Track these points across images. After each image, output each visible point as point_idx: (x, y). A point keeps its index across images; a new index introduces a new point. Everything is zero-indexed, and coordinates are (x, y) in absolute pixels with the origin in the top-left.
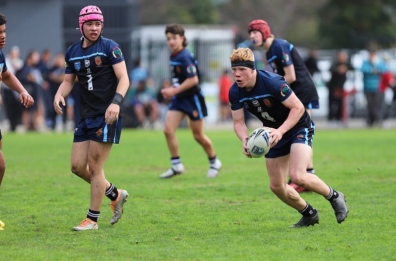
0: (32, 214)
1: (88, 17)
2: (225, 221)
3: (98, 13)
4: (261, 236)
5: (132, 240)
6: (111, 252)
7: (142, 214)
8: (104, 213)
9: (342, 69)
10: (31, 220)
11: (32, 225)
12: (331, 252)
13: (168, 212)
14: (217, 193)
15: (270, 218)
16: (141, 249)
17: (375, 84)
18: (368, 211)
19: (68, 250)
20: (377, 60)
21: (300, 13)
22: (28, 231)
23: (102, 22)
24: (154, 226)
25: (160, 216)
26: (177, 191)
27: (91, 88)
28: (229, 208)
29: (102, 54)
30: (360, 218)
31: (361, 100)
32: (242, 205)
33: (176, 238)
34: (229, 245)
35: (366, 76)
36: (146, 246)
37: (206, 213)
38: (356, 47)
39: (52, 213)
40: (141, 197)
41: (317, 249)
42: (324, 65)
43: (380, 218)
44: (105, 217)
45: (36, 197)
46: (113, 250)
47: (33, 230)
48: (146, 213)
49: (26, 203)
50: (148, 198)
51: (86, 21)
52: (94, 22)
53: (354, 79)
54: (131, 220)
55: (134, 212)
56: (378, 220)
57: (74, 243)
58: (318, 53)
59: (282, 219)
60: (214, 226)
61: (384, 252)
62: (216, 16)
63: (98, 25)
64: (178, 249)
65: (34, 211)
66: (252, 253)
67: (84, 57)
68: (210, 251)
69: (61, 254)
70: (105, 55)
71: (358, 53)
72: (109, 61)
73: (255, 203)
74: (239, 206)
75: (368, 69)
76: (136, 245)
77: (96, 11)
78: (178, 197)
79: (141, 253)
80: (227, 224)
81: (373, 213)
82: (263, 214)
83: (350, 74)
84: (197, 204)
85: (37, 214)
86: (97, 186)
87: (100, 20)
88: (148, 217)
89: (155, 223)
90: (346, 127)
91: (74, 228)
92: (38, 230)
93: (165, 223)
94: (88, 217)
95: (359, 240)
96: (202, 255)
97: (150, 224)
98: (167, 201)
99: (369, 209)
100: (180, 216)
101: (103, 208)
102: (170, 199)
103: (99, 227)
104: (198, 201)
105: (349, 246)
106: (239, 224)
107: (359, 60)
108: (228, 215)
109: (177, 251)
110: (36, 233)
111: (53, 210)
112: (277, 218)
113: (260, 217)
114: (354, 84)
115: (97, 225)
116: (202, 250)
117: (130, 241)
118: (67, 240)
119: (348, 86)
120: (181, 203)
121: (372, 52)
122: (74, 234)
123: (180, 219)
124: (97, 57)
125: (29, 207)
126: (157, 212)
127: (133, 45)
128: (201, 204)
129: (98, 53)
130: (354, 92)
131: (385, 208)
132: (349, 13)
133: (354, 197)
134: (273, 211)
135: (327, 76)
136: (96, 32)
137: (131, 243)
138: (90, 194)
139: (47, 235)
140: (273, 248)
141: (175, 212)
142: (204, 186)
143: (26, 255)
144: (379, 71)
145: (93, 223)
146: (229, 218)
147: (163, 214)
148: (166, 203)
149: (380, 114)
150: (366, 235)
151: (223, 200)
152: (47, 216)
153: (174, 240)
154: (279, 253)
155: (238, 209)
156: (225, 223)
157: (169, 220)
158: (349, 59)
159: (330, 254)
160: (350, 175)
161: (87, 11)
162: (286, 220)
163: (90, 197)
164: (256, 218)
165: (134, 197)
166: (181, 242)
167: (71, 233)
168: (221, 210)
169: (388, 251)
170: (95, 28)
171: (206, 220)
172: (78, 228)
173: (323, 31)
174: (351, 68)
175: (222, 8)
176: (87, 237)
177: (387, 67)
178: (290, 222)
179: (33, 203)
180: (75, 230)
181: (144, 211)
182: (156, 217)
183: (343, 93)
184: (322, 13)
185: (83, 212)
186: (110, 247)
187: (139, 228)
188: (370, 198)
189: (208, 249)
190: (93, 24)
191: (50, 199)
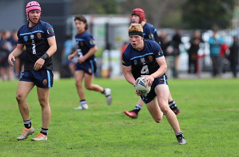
0: (6, 131)
1: (32, 8)
2: (125, 135)
3: (37, 6)
4: (147, 144)
5: (68, 147)
6: (56, 154)
7: (74, 130)
8: (51, 130)
9: (197, 42)
10: (6, 134)
11: (7, 137)
12: (190, 154)
13: (90, 129)
14: (121, 118)
15: (153, 133)
16: (74, 152)
17: (217, 51)
18: (213, 129)
19: (29, 153)
20: (218, 36)
21: (171, 7)
22: (4, 141)
23: (40, 11)
24: (81, 138)
25: (85, 132)
26: (96, 117)
27: (34, 53)
28: (128, 127)
29: (41, 31)
30: (208, 133)
31: (208, 61)
32: (135, 125)
33: (95, 145)
34: (128, 150)
35: (212, 46)
36: (77, 150)
37: (114, 130)
38: (205, 28)
39: (19, 130)
40: (74, 120)
41: (182, 152)
42: (186, 40)
43: (220, 133)
44: (52, 132)
45: (9, 120)
46: (56, 152)
47: (7, 141)
48: (77, 130)
49: (3, 123)
50: (77, 121)
51: (30, 11)
52: (35, 11)
53: (204, 48)
54: (67, 134)
55: (69, 130)
56: (219, 134)
57: (32, 148)
58: (181, 32)
59: (160, 134)
60: (119, 138)
61: (223, 154)
62: (119, 9)
63: (38, 13)
64: (96, 152)
65: (8, 129)
66: (142, 155)
67: (30, 33)
68: (116, 154)
69: (25, 155)
70: (43, 32)
71: (207, 32)
72: (46, 36)
73: (144, 124)
74: (134, 126)
75: (213, 42)
76: (71, 150)
77: (36, 4)
78: (96, 120)
79: (74, 155)
80: (126, 137)
81: (216, 130)
82: (149, 131)
83: (201, 45)
84: (108, 124)
85: (9, 130)
86: (46, 114)
87: (39, 10)
88: (78, 133)
89: (82, 136)
90: (199, 78)
91: (33, 139)
92: (10, 141)
93: (88, 136)
94: (41, 132)
95: (208, 146)
96: (111, 156)
97: (79, 137)
98: (89, 123)
99: (214, 128)
100: (97, 132)
101: (50, 127)
102: (91, 121)
103: (48, 139)
104: (109, 123)
105: (202, 151)
106: (134, 137)
107: (207, 36)
108: (127, 131)
109: (96, 153)
110: (9, 142)
111: (20, 128)
112: (157, 133)
113: (147, 132)
114: (204, 51)
115: (46, 137)
116: (111, 153)
117: (67, 147)
118: (28, 147)
119: (200, 52)
120: (98, 124)
121: (215, 31)
122: (32, 143)
123: (97, 134)
124: (38, 33)
125: (5, 126)
126: (84, 130)
127: (68, 27)
128: (110, 124)
129: (38, 31)
130: (204, 56)
131: (224, 127)
132: (201, 7)
133: (204, 120)
134: (155, 129)
135: (188, 46)
136: (37, 17)
137: (68, 149)
138: (42, 119)
139: (16, 143)
140: (155, 151)
141: (94, 130)
142: (112, 113)
143: (3, 155)
144: (219, 43)
145: (44, 136)
146: (128, 133)
147: (87, 131)
148: (89, 124)
149: (220, 69)
150: (212, 144)
151: (124, 122)
152: (16, 131)
153: (94, 147)
154: (158, 154)
155: (133, 127)
156: (126, 136)
157: (91, 134)
158: (201, 36)
159: (190, 156)
160: (202, 107)
161: (30, 4)
162: (162, 135)
163: (42, 120)
164: (144, 133)
165: (69, 120)
166: (98, 148)
167: (31, 142)
168: (123, 129)
169: (226, 153)
170: (36, 15)
171: (114, 135)
172: (36, 139)
173: (185, 19)
174: (202, 41)
175: (122, 4)
176: (41, 145)
177: (224, 41)
178: (165, 136)
179: (7, 124)
180: (33, 140)
181: (76, 129)
182: (82, 132)
183: (197, 57)
184: (184, 8)
185: (38, 129)
186: (55, 151)
187: (73, 139)
188: (214, 121)
189: (114, 152)
190: (35, 12)
191: (17, 121)
